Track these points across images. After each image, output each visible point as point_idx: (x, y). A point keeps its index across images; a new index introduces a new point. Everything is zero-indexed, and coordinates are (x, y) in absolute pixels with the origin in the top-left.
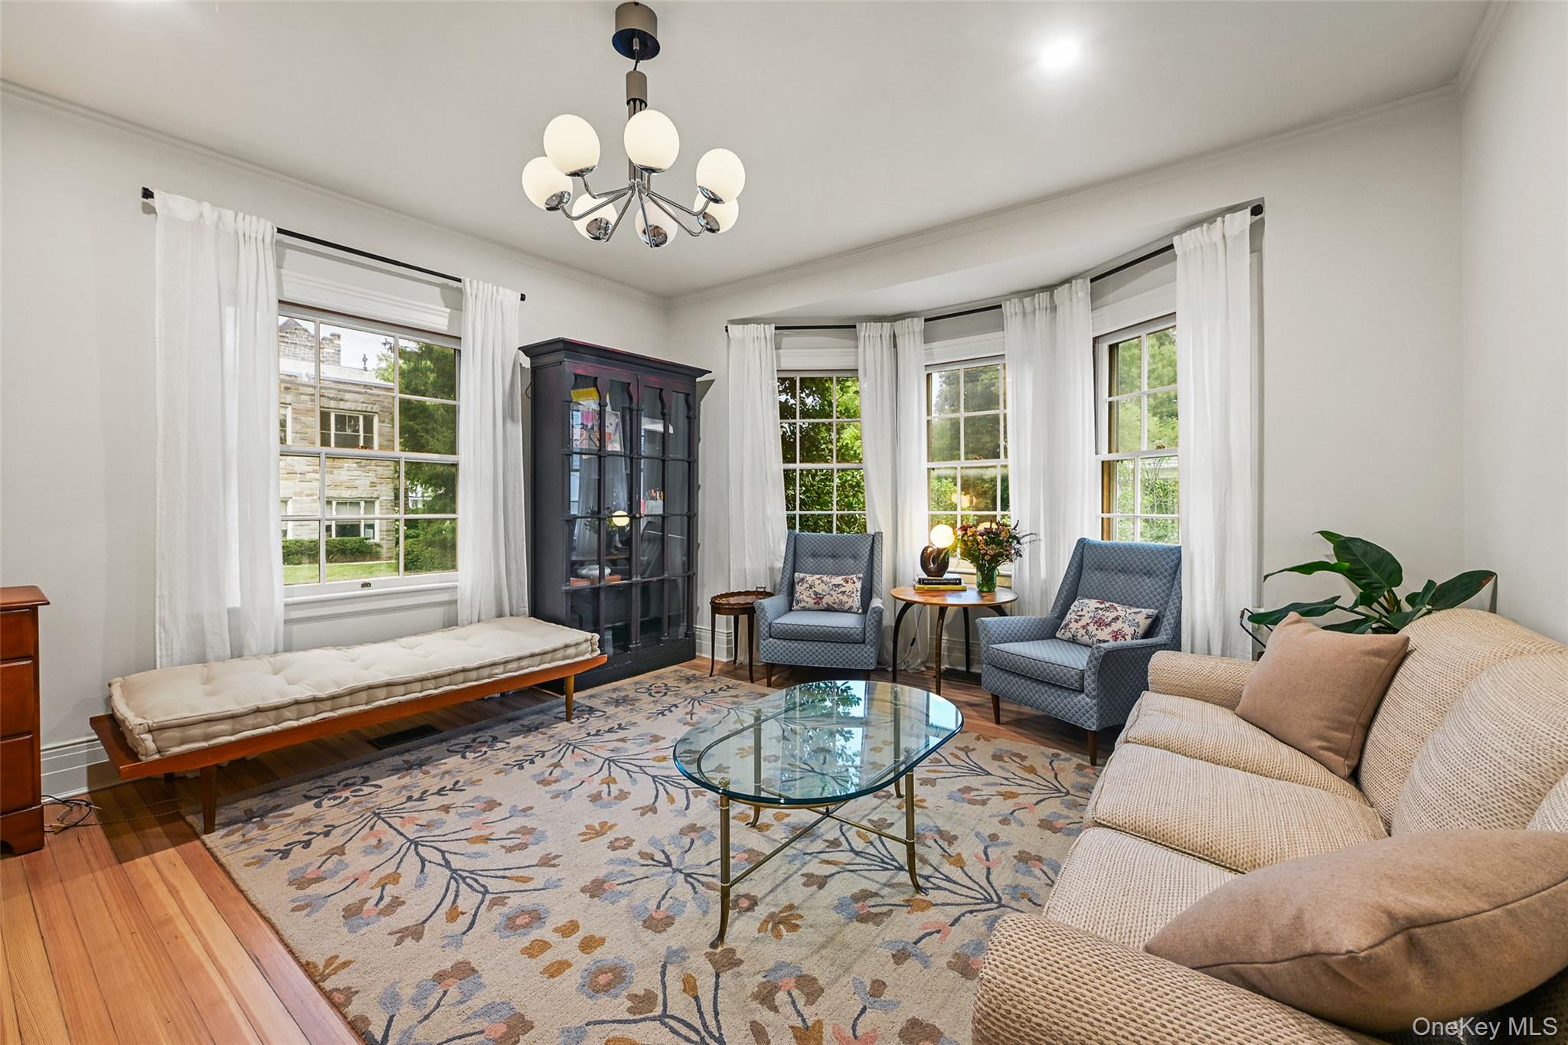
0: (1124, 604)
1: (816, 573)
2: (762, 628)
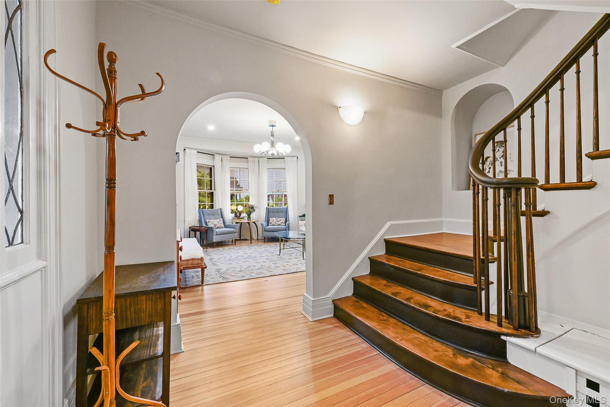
0: (281, 217)
1: (211, 220)
2: (215, 233)
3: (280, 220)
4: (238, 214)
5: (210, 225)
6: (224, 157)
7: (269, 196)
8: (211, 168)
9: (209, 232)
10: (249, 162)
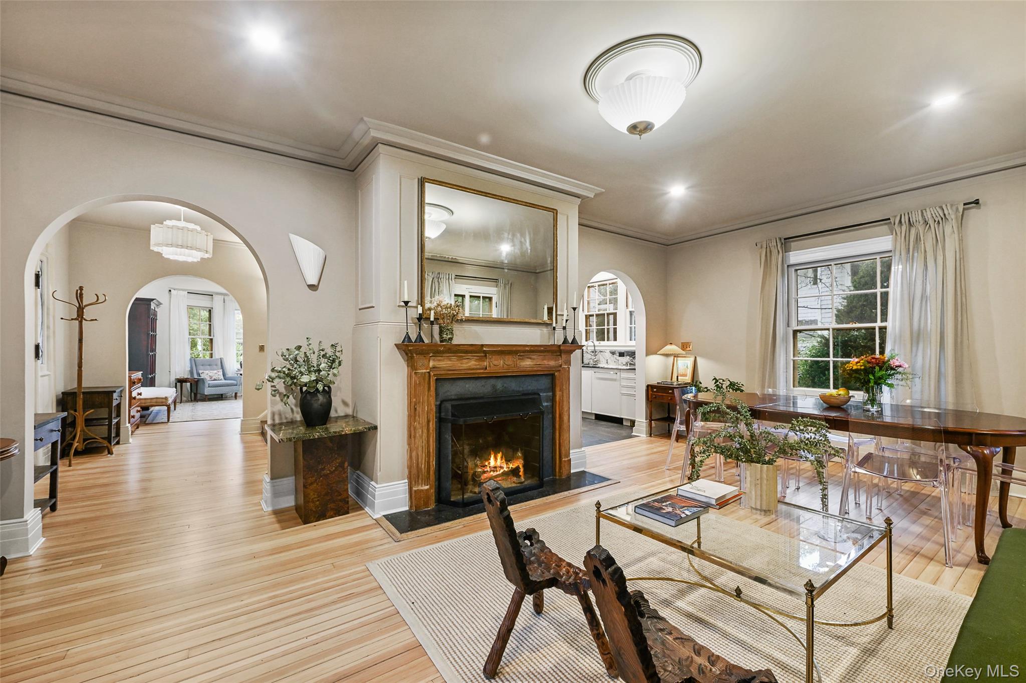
1: (206, 370)
2: (207, 385)
5: (203, 376)
6: (226, 298)
8: (210, 311)
9: (200, 385)
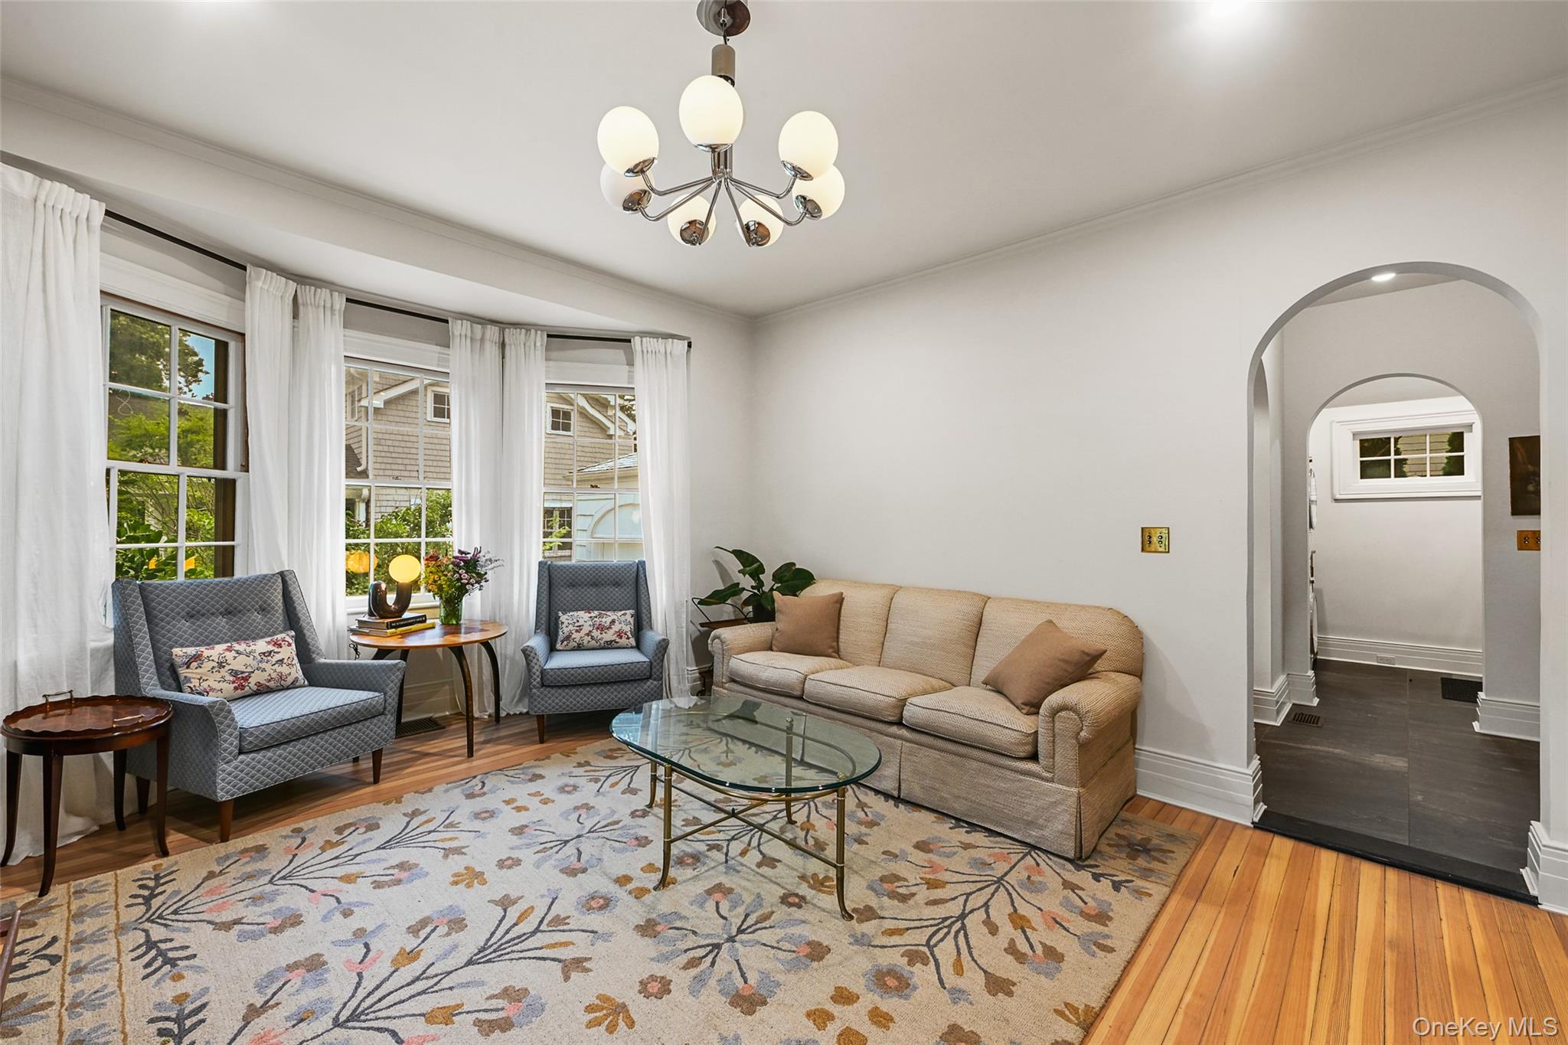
0: (615, 610)
1: (210, 643)
2: (229, 742)
3: (613, 622)
4: (391, 598)
6: (307, 294)
7: (548, 512)
8: (227, 342)
10: (456, 342)
